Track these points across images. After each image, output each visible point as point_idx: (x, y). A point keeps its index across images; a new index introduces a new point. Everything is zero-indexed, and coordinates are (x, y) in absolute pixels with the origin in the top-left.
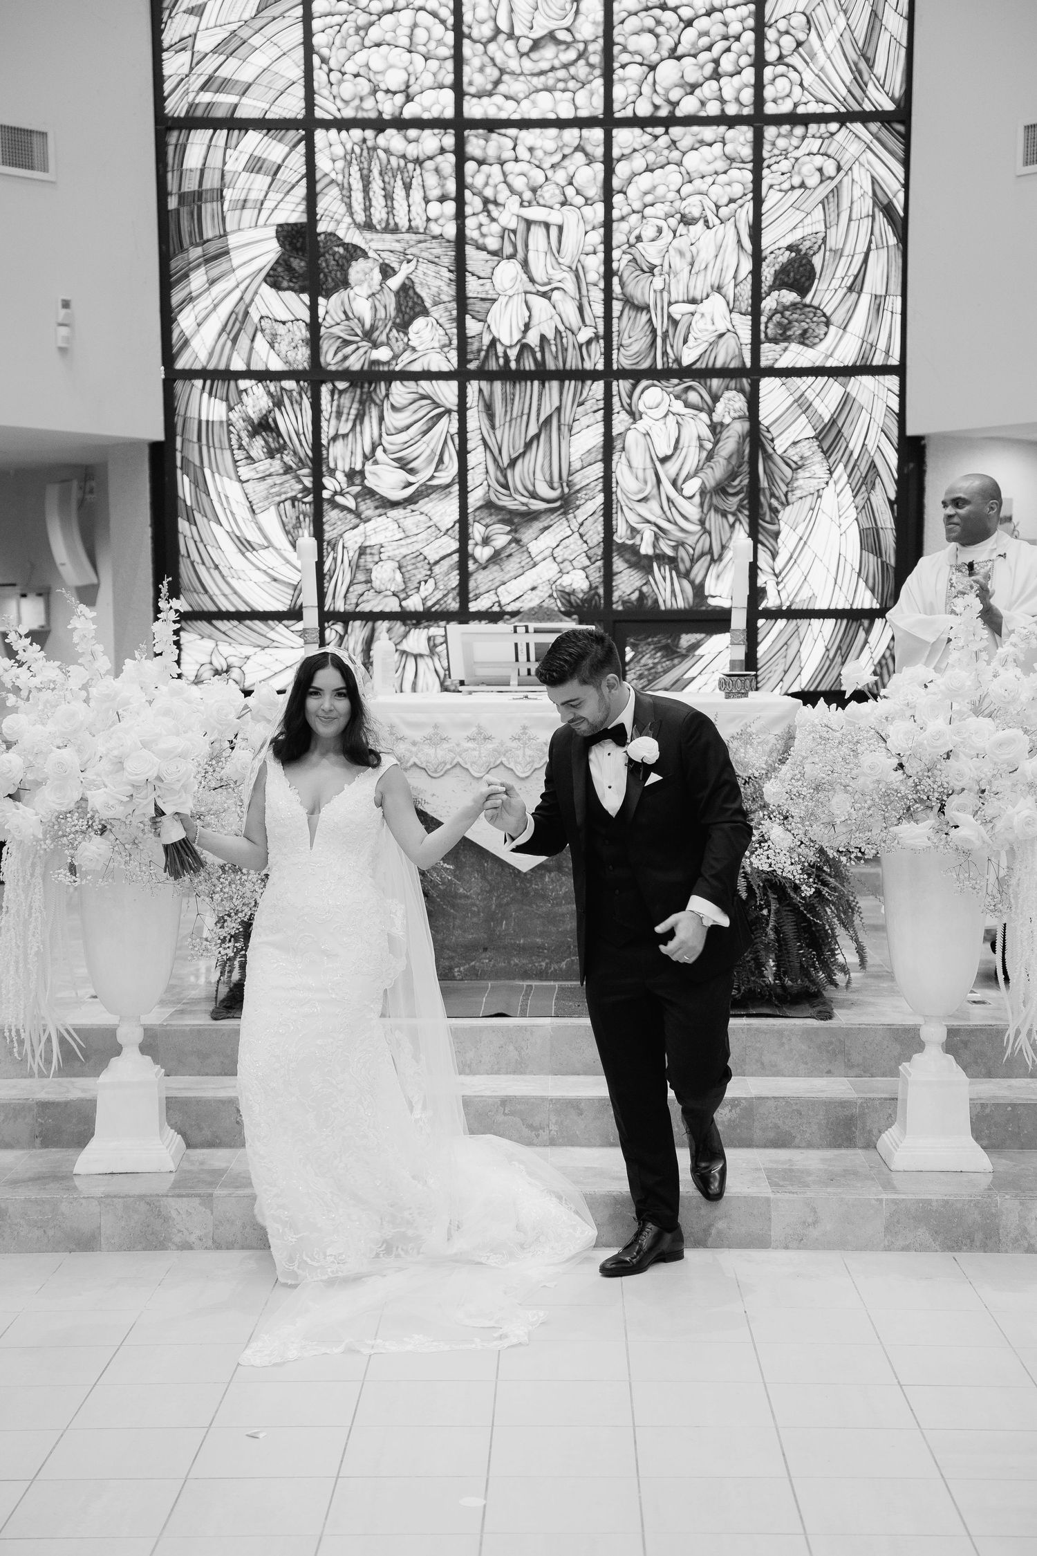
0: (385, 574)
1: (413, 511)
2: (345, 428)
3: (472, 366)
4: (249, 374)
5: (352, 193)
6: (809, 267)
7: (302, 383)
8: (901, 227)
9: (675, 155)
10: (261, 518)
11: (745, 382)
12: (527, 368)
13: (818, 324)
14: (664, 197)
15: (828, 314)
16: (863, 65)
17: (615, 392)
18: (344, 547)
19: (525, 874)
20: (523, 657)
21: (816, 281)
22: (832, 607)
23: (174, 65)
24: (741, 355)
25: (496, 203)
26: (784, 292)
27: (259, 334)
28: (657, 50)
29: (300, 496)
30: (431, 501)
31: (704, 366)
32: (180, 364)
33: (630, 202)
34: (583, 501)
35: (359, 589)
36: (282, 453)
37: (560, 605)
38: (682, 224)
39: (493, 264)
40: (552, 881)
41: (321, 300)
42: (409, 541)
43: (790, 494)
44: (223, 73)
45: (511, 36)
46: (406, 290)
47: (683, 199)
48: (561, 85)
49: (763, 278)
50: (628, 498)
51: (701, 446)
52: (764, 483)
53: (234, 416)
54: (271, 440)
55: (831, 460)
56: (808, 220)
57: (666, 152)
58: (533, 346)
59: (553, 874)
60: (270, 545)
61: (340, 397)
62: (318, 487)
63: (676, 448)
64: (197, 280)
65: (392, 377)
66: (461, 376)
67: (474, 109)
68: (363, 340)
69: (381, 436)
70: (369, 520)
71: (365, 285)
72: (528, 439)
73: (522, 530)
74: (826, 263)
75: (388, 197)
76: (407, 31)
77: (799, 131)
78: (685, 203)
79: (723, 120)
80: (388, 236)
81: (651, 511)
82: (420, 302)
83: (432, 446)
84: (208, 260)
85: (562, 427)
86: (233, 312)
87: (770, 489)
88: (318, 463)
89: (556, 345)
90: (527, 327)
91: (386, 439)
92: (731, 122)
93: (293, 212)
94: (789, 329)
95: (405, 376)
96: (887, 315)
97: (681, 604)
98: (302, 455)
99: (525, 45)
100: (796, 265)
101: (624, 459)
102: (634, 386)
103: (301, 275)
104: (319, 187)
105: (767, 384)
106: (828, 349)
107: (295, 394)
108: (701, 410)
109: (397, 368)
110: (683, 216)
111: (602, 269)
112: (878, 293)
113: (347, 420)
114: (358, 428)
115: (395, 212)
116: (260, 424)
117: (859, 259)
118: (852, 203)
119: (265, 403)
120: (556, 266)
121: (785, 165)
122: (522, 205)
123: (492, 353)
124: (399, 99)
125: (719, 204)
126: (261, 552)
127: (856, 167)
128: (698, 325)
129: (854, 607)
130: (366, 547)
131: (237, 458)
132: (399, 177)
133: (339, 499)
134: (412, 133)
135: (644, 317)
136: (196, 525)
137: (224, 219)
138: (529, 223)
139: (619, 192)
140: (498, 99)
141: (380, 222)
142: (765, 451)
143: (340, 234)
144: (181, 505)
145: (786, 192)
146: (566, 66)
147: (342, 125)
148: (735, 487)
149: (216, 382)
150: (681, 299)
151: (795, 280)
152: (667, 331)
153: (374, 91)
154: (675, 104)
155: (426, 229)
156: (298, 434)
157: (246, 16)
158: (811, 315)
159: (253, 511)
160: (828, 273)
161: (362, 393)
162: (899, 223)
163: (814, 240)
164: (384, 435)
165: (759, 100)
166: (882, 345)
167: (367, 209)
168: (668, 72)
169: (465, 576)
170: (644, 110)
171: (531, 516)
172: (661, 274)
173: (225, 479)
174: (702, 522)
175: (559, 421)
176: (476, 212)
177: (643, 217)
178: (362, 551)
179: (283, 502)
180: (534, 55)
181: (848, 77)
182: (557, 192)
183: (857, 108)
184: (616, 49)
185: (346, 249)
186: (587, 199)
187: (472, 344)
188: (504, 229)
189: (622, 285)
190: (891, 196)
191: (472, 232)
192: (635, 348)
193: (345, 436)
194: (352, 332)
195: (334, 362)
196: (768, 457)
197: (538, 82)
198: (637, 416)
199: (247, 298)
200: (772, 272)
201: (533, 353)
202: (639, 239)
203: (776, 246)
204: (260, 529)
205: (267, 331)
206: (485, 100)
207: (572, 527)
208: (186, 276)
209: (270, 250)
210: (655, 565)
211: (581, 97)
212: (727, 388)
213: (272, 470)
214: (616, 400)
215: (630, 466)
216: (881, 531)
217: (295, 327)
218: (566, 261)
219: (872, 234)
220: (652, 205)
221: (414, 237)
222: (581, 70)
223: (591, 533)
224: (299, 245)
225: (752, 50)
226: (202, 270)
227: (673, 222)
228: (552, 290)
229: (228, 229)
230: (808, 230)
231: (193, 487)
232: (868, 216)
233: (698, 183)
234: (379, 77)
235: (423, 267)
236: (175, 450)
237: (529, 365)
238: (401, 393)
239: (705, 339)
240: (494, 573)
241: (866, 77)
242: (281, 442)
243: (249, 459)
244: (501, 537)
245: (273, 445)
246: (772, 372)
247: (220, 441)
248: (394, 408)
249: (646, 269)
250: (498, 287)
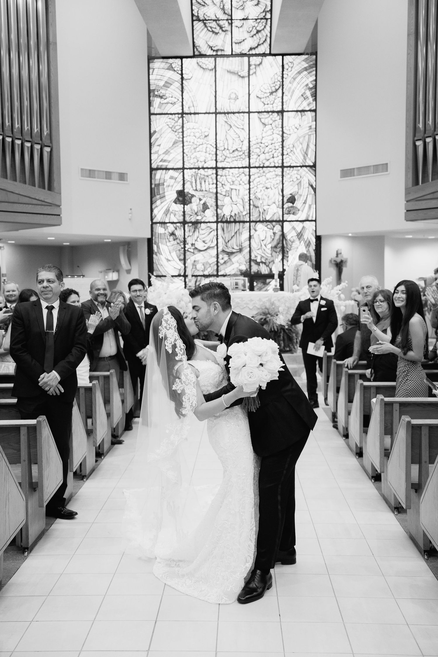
0: (200, 266)
1: (206, 252)
2: (191, 234)
3: (219, 220)
4: (169, 223)
5: (193, 183)
6: (294, 198)
7: (181, 224)
8: (315, 190)
9: (264, 174)
10: (172, 254)
11: (281, 223)
13: (297, 210)
14: (262, 183)
15: (299, 208)
16: (306, 155)
17: (251, 225)
18: (190, 261)
20: (232, 285)
21: (296, 201)
23: (154, 157)
24: (279, 218)
25: (224, 185)
26: (289, 203)
27: (172, 214)
28: (260, 152)
29: (181, 249)
30: (210, 250)
31: (271, 220)
32: (154, 221)
33: (254, 184)
34: (244, 250)
35: (194, 270)
36: (177, 240)
37: (239, 273)
38: (266, 189)
39: (224, 198)
41: (186, 206)
42: (205, 259)
43: (291, 248)
44: (165, 158)
45: (228, 149)
46: (204, 204)
47: (266, 184)
48: (239, 160)
49: (284, 201)
50: (255, 249)
51: (271, 238)
52: (285, 245)
53: (166, 232)
55: (300, 240)
56: (294, 188)
57: (262, 174)
58: (233, 215)
60: (174, 260)
61: (190, 227)
62: (185, 247)
63: (265, 238)
64: (158, 202)
65: (201, 223)
66: (217, 222)
67: (220, 165)
68: (195, 215)
70: (196, 254)
71: (195, 203)
72: (232, 236)
73: (231, 256)
74: (298, 197)
75: (201, 184)
76: (205, 149)
77: (292, 169)
79: (275, 167)
80: (201, 192)
81: (260, 252)
82: (208, 206)
83: (210, 237)
84: (161, 198)
85: (240, 233)
86: (166, 209)
87: (287, 247)
88: (185, 242)
89: (238, 215)
90: (232, 211)
91: (200, 236)
92: (277, 167)
93: (180, 188)
94: (290, 212)
95: (204, 222)
96: (312, 209)
97: (267, 272)
98: (181, 240)
99: (231, 151)
100: (292, 198)
101: (254, 240)
102: (256, 224)
103: (181, 201)
104: (185, 182)
105: (285, 224)
106: (299, 216)
107: (180, 227)
108: (271, 229)
110: (266, 187)
111: (248, 199)
112: (310, 204)
113: (191, 232)
114: (194, 234)
115: (202, 187)
116: (172, 234)
117: (305, 197)
118: (304, 185)
120: (238, 198)
121: (289, 176)
122: (230, 185)
123: (224, 217)
124: (203, 163)
125: (275, 184)
126: (172, 262)
127: (304, 177)
128: (269, 210)
131: (167, 241)
132: (203, 179)
133: (189, 250)
134: (206, 170)
135: (258, 209)
136: (157, 256)
137: (164, 189)
138: (232, 189)
139: (252, 182)
140: (225, 163)
141: (199, 189)
142: (285, 238)
143: (190, 192)
144: (154, 251)
145: (289, 182)
146: (240, 156)
147: (190, 169)
148: (279, 246)
149: (162, 224)
150: (266, 205)
151: (291, 201)
152: (263, 212)
153: (198, 161)
154: (264, 164)
155: (209, 191)
156: (180, 236)
157: (170, 146)
158: (295, 209)
159: (170, 253)
160: (299, 199)
161: (195, 226)
163: (296, 192)
165: (283, 163)
166: (311, 215)
167: (196, 186)
168: (262, 157)
169: (218, 266)
170: (257, 165)
171: (232, 253)
172: (261, 200)
173: (164, 246)
174: (271, 254)
176: (220, 187)
177: (257, 187)
178: (195, 261)
179: (177, 251)
180: (233, 153)
181: (302, 158)
182: (238, 182)
183: (304, 164)
184: (251, 152)
185: (191, 195)
186: (245, 184)
187: (219, 215)
188: (226, 190)
189: (253, 202)
190: (313, 183)
191: (219, 191)
192: (256, 216)
193: (191, 236)
194: (193, 213)
195: (188, 219)
196: (286, 240)
197: (234, 159)
198: (257, 231)
199: (169, 206)
200: (286, 199)
201: (233, 217)
202: (256, 192)
203: (287, 194)
204: (172, 257)
205: (174, 213)
206: (222, 163)
207: (242, 255)
208: (156, 201)
209: (175, 196)
210: (261, 264)
211: (243, 162)
212: (277, 224)
213: (174, 244)
214: (252, 228)
215: (255, 242)
217: (180, 212)
218: (240, 197)
219: (308, 191)
220: (259, 185)
221: (206, 192)
222: (243, 156)
223: (246, 257)
224: (181, 194)
225: (281, 152)
226: (160, 200)
227: (264, 188)
228: (237, 203)
229: (165, 191)
230: (294, 190)
231: (157, 247)
232: (307, 187)
233: (269, 180)
234: (199, 158)
235: (208, 199)
236: (153, 240)
237: (232, 220)
238: (203, 225)
239: (272, 214)
240: (224, 266)
241: (306, 157)
242: (177, 237)
243: (169, 241)
244: (226, 258)
245: (175, 238)
246: (286, 221)
247: (163, 237)
248: (202, 230)
249: (258, 198)
250: (225, 203)
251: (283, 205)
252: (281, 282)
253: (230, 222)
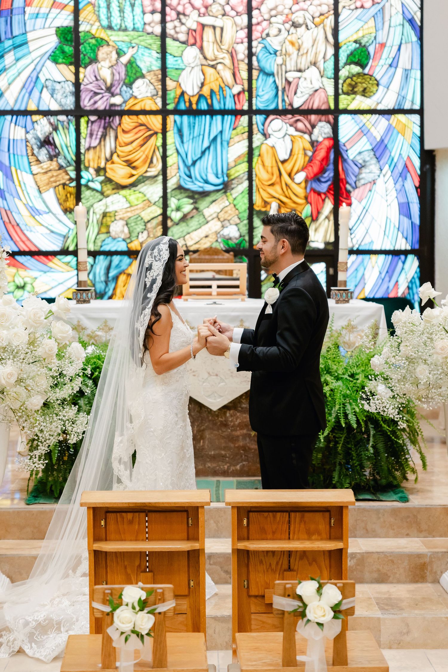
1: (135, 191)
2: (95, 143)
3: (170, 107)
4: (38, 112)
5: (101, 9)
6: (367, 53)
7: (69, 117)
8: (419, 32)
10: (45, 195)
11: (331, 117)
12: (203, 108)
13: (372, 85)
14: (282, 12)
15: (378, 79)
17: (254, 122)
18: (94, 213)
19: (215, 412)
21: (371, 61)
22: (383, 249)
24: (328, 102)
25: (184, 14)
26: (353, 66)
27: (45, 89)
29: (68, 182)
30: (145, 185)
31: (306, 108)
33: (262, 14)
34: (235, 186)
35: (102, 237)
36: (57, 158)
37: (222, 246)
38: (293, 28)
39: (181, 49)
40: (231, 416)
41: (81, 70)
42: (132, 209)
43: (357, 182)
46: (130, 63)
47: (293, 13)
49: (340, 58)
50: (262, 184)
51: (305, 154)
52: (342, 176)
53: (29, 136)
54: (51, 150)
55: (381, 162)
56: (366, 27)
58: (206, 95)
59: (231, 412)
60: (50, 211)
61: (92, 125)
62: (79, 177)
63: (290, 155)
64: (9, 58)
65: (122, 113)
66: (164, 112)
68: (106, 92)
69: (116, 147)
70: (108, 196)
71: (107, 61)
72: (203, 149)
73: (200, 202)
74: (376, 50)
75: (121, 11)
78: (294, 16)
80: (121, 33)
81: (276, 191)
82: (139, 70)
83: (146, 153)
84: (16, 47)
85: (224, 142)
86: (29, 76)
87: (346, 180)
88: (78, 163)
89: (220, 95)
90: (203, 84)
91: (119, 149)
93: (67, 21)
94: (356, 87)
95: (131, 113)
96: (412, 81)
98: (69, 159)
100: (359, 51)
101: (260, 161)
102: (266, 119)
103: (70, 56)
104: (81, 6)
105: (343, 119)
106: (378, 99)
107: (65, 123)
108: (305, 133)
109: (126, 108)
110: (293, 23)
111: (246, 52)
112: (407, 68)
113: (96, 138)
114: (102, 143)
115: (125, 19)
116: (45, 141)
117: (395, 48)
118: (391, 17)
119: (48, 128)
120: (220, 50)
122: (199, 16)
123: (182, 99)
125: (314, 16)
126: (45, 215)
128: (302, 84)
129: (396, 248)
130: (107, 213)
131: (31, 161)
133: (91, 184)
135: (271, 79)
136: (6, 200)
137: (25, 24)
138: (203, 26)
139: (256, 9)
141: (116, 25)
142: (342, 157)
143: (93, 32)
145: (353, 10)
148: (325, 178)
149: (19, 117)
150: (293, 69)
151: (359, 60)
152: (285, 88)
155: (143, 29)
156: (67, 147)
158: (368, 80)
159: (40, 192)
160: (378, 55)
161: (105, 123)
162: (418, 29)
163: (369, 37)
164: (118, 147)
166: (409, 97)
167: (109, 18)
169: (165, 228)
171: (204, 194)
172: (281, 55)
173: (24, 173)
174: (306, 198)
175: (222, 138)
176: (173, 19)
177: (270, 23)
178: (105, 215)
179: (58, 186)
182: (220, 8)
185: (97, 41)
186: (237, 13)
187: (170, 94)
188: (189, 29)
189: (258, 61)
190: (413, 14)
191: (170, 31)
192: (266, 97)
193: (95, 148)
194: (99, 88)
195: (88, 105)
196: (345, 161)
198: (267, 136)
199: (38, 69)
200: (346, 55)
201: (206, 99)
202: (268, 35)
203: (348, 40)
204: (44, 202)
205: (50, 88)
207: (230, 200)
208: (2, 56)
209: (52, 41)
212: (320, 121)
213: (51, 168)
214: (255, 127)
215: (264, 165)
216: (411, 205)
217: (66, 85)
218: (225, 47)
219: (402, 34)
220: (275, 16)
221: (136, 34)
223: (240, 204)
224: (69, 38)
226: (12, 53)
227: (288, 26)
228: (217, 64)
229: (28, 30)
230: (366, 32)
231: (5, 177)
232: (400, 25)
233: (302, 4)
235: (141, 51)
237: (203, 106)
238: (128, 122)
239: (307, 92)
240: (183, 227)
242: (57, 151)
243: (38, 161)
244: (187, 206)
245: (52, 153)
246: (346, 111)
247: (21, 151)
248: (124, 131)
249: (272, 52)
250: (186, 62)
251: (337, 69)
252: (331, 271)
253: (199, 113)
